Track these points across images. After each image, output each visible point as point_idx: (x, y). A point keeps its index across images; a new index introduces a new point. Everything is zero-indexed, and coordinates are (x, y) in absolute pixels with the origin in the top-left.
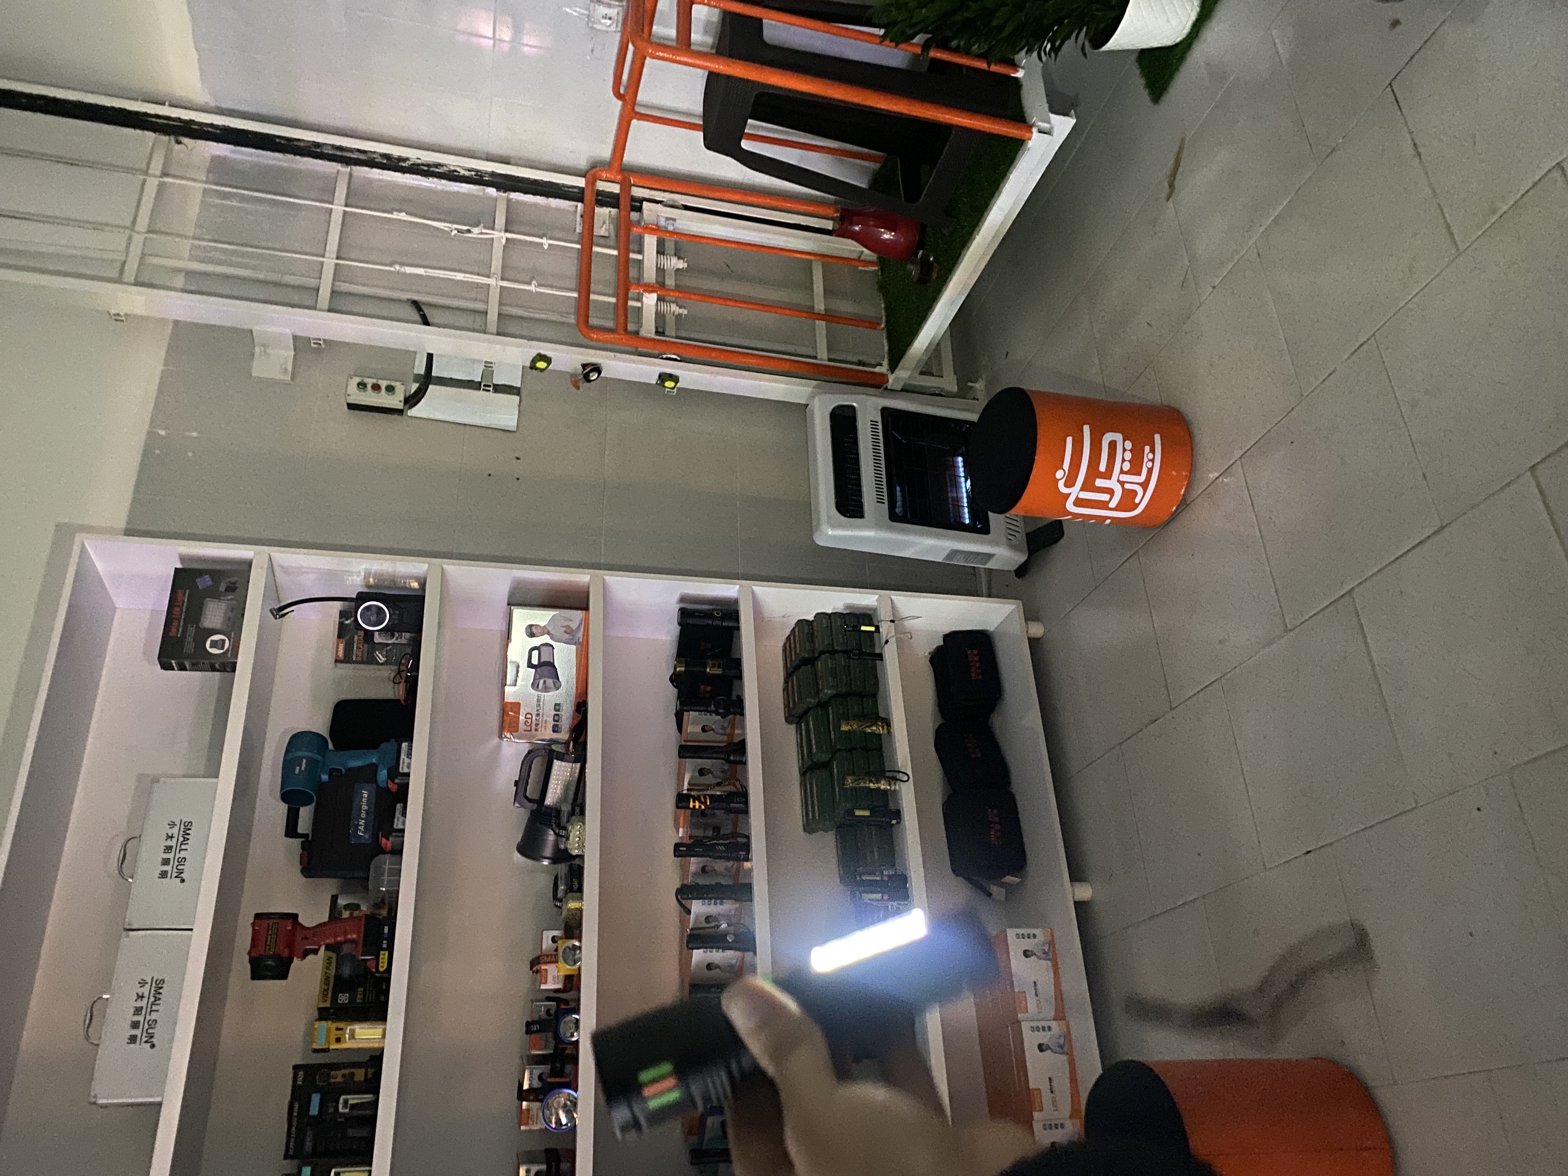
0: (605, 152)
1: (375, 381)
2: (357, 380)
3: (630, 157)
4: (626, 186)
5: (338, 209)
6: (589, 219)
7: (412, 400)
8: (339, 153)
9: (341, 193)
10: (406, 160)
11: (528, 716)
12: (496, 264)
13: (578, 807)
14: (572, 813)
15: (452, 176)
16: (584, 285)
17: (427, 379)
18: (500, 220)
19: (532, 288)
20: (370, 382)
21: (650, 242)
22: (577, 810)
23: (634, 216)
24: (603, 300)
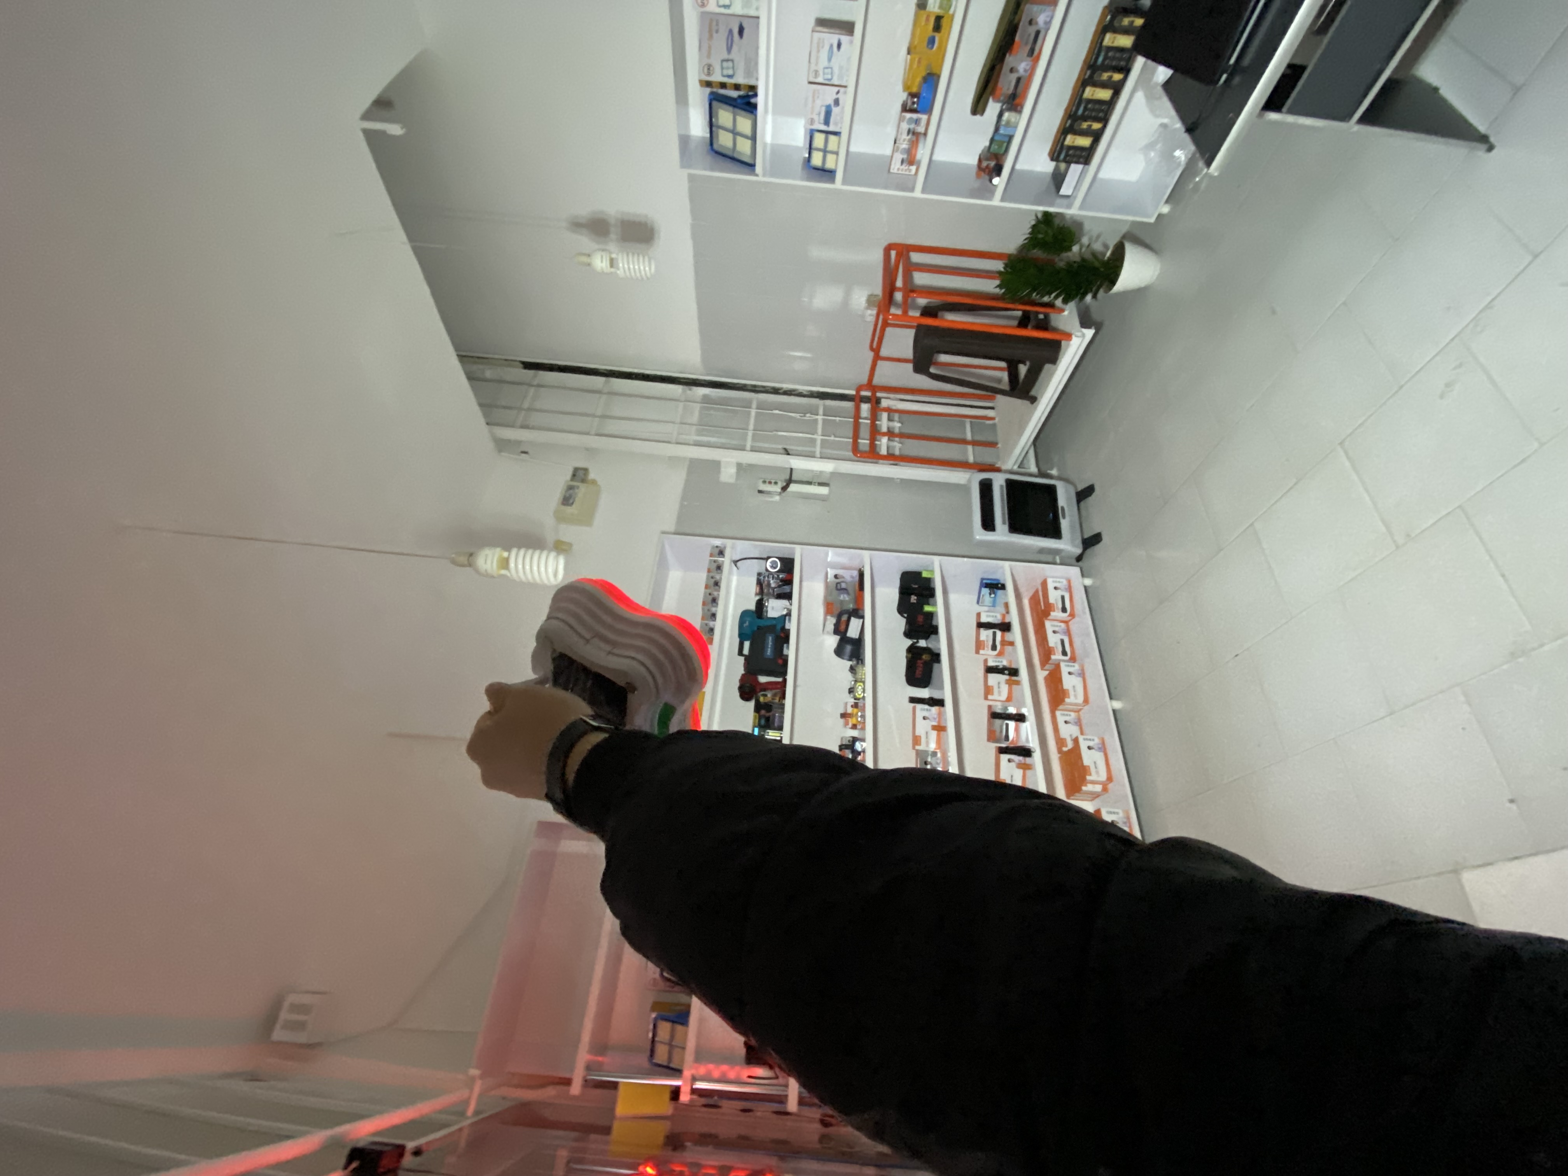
0: (864, 380)
1: (769, 480)
2: (762, 480)
3: (876, 381)
4: (874, 393)
5: (753, 412)
6: (858, 409)
7: (784, 489)
8: (754, 389)
9: (754, 405)
10: (782, 389)
12: (820, 430)
13: (862, 637)
14: (859, 640)
15: (800, 395)
16: (856, 436)
17: (789, 481)
18: (821, 411)
19: (835, 438)
20: (767, 481)
21: (886, 416)
23: (877, 405)
24: (864, 443)
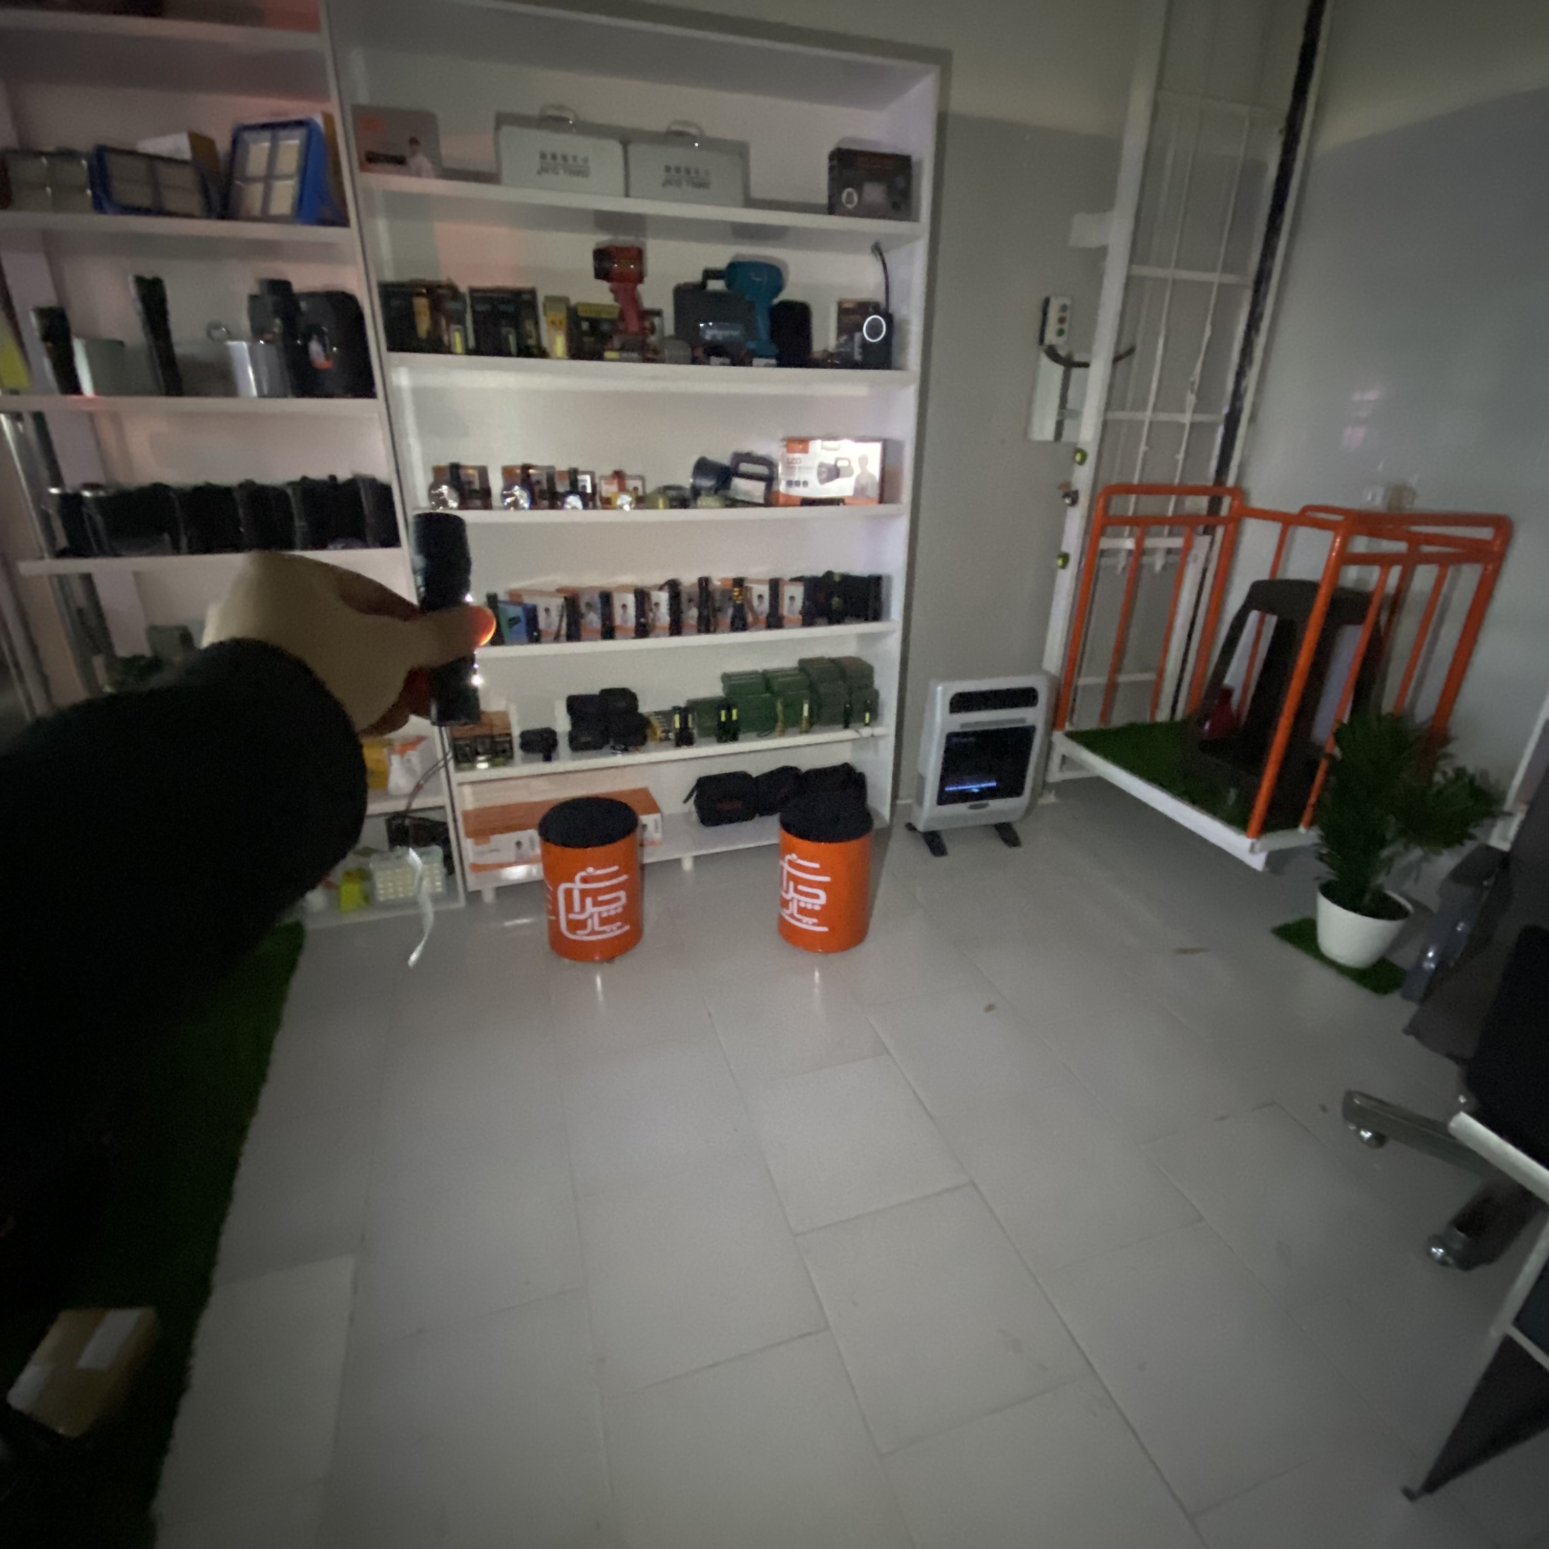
0: (1257, 502)
1: (1068, 319)
2: (1069, 303)
3: (1250, 523)
4: (1225, 521)
5: (1216, 278)
6: (1199, 491)
7: (1052, 354)
9: (1230, 279)
11: (799, 461)
12: (1163, 417)
13: (733, 503)
14: (727, 498)
15: (1240, 374)
16: (1144, 489)
17: (1069, 364)
18: (1201, 418)
19: (1143, 447)
20: (1067, 314)
21: (1177, 542)
22: (728, 503)
23: (1201, 528)
24: (1130, 505)
